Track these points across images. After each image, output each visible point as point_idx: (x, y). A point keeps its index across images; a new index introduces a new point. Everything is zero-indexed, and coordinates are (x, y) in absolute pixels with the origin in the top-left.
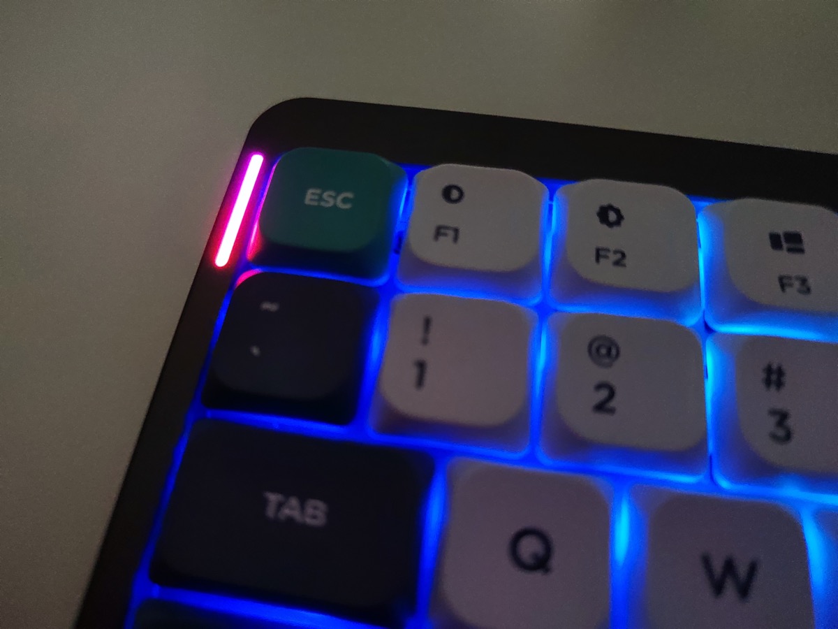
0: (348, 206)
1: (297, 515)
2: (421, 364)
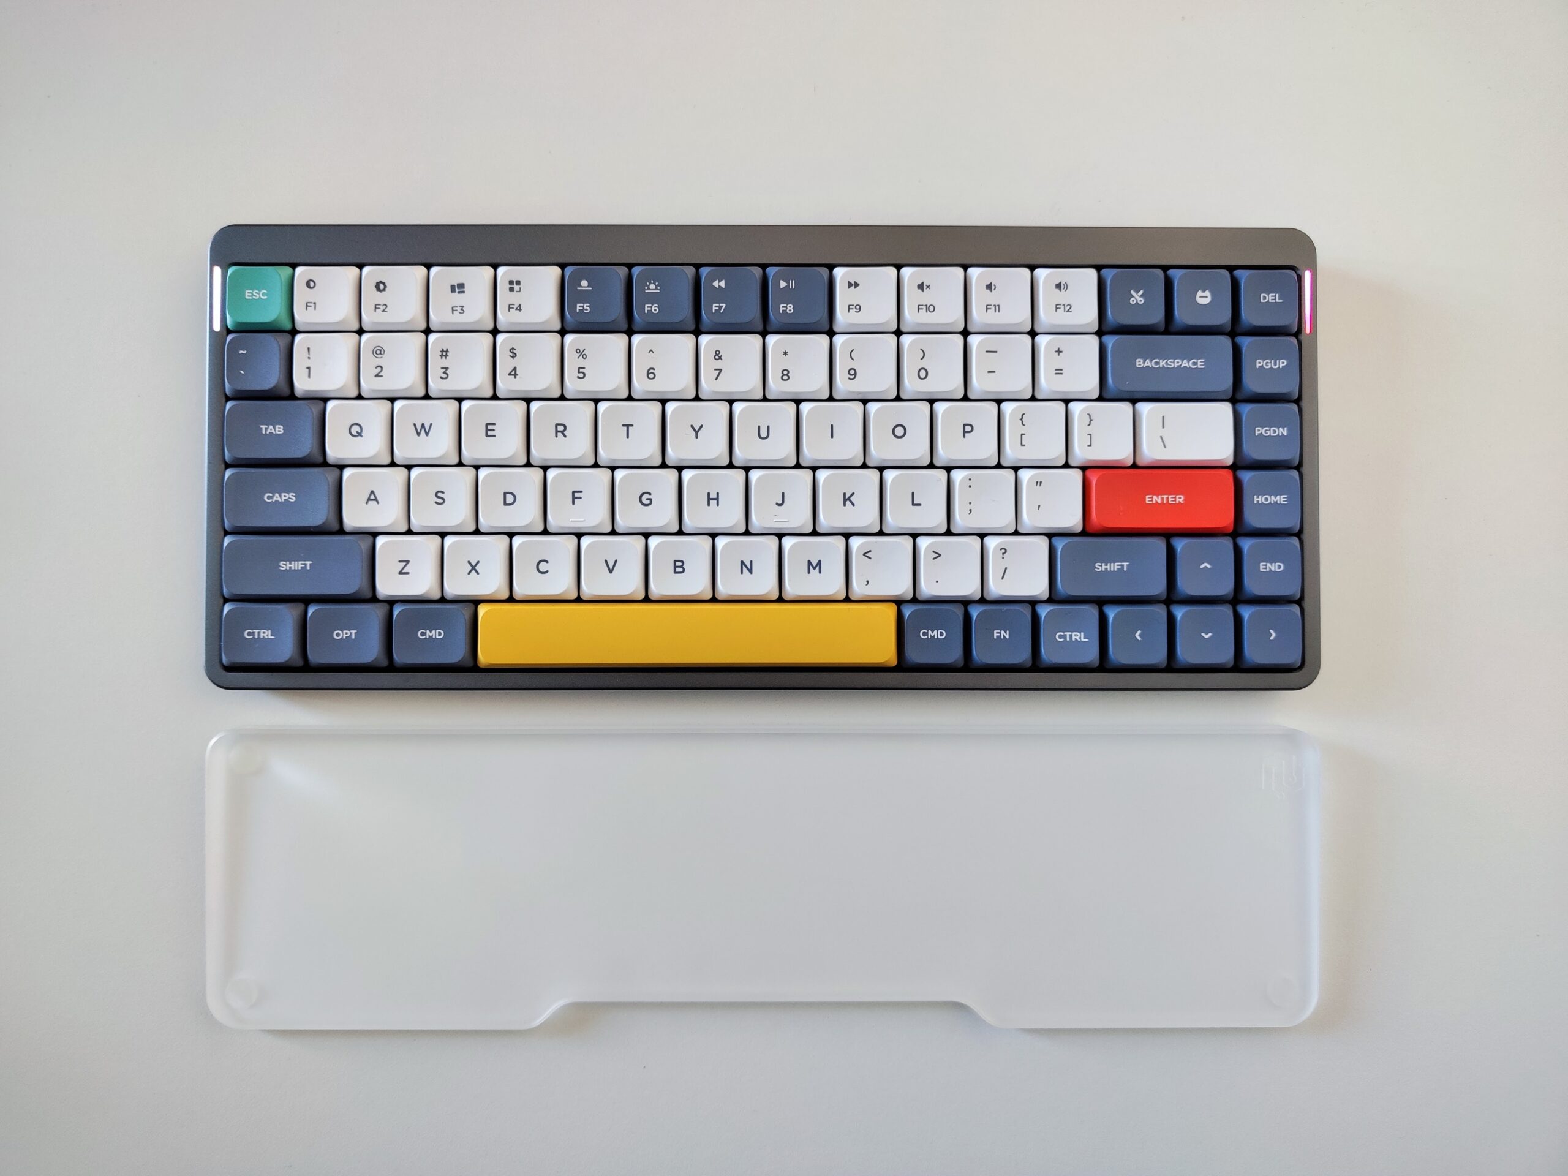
0: (266, 297)
1: (273, 431)
2: (309, 368)
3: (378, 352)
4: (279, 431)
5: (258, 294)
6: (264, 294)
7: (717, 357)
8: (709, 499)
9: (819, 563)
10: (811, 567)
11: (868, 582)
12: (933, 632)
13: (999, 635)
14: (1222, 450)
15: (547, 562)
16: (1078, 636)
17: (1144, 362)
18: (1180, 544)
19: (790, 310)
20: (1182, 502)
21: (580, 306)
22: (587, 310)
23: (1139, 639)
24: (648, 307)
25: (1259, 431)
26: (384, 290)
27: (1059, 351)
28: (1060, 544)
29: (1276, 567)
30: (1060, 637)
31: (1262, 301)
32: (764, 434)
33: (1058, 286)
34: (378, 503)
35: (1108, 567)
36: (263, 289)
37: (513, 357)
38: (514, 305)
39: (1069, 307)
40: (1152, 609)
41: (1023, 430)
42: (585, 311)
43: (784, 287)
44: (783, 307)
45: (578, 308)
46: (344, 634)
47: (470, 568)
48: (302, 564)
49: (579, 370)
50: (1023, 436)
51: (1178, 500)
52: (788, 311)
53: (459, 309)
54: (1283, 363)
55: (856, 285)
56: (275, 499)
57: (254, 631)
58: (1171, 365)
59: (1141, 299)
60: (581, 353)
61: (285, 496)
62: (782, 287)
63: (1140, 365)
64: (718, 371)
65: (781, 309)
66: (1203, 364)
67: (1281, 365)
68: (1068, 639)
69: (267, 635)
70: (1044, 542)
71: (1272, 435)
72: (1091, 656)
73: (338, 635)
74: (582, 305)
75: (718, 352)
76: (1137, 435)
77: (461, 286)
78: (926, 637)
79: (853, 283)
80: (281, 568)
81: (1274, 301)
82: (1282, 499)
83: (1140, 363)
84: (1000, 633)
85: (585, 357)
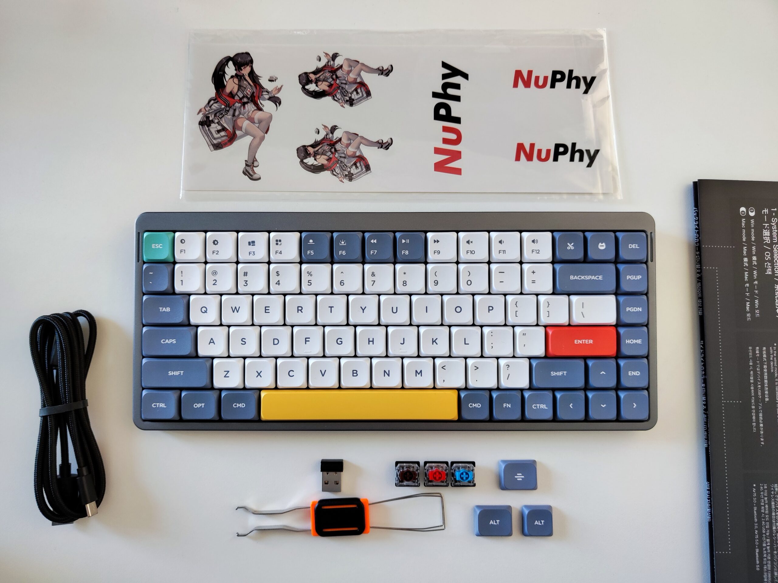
1: (165, 310)
2: (182, 281)
3: (214, 273)
4: (168, 310)
5: (158, 246)
6: (161, 246)
7: (373, 275)
8: (369, 341)
9: (421, 371)
10: (417, 374)
11: (444, 380)
12: (475, 404)
13: (506, 406)
14: (611, 319)
15: (293, 371)
16: (543, 406)
17: (574, 277)
18: (590, 363)
19: (407, 253)
20: (592, 343)
21: (309, 252)
22: (312, 253)
23: (572, 407)
24: (341, 252)
25: (628, 309)
26: (217, 244)
27: (533, 272)
28: (534, 363)
29: (637, 373)
30: (535, 407)
31: (630, 248)
32: (395, 311)
33: (533, 241)
34: (214, 344)
35: (557, 374)
36: (161, 244)
37: (278, 276)
38: (278, 251)
39: (538, 251)
40: (578, 393)
41: (516, 309)
42: (311, 254)
43: (404, 243)
44: (404, 252)
45: (308, 253)
46: (199, 405)
47: (258, 374)
48: (179, 372)
49: (308, 282)
50: (517, 312)
51: (590, 342)
52: (406, 253)
53: (252, 253)
54: (640, 277)
55: (438, 241)
56: (166, 342)
57: (157, 404)
58: (586, 278)
59: (572, 247)
60: (310, 274)
61: (171, 341)
62: (403, 242)
63: (572, 278)
64: (373, 282)
65: (403, 253)
66: (601, 278)
67: (639, 278)
68: (538, 408)
69: (163, 406)
70: (526, 362)
71: (635, 311)
72: (549, 415)
73: (196, 406)
74: (310, 251)
75: (373, 273)
76: (571, 312)
77: (253, 242)
78: (472, 407)
79: (436, 240)
80: (169, 375)
81: (635, 248)
82: (639, 341)
83: (572, 277)
84: (506, 405)
85: (311, 275)
